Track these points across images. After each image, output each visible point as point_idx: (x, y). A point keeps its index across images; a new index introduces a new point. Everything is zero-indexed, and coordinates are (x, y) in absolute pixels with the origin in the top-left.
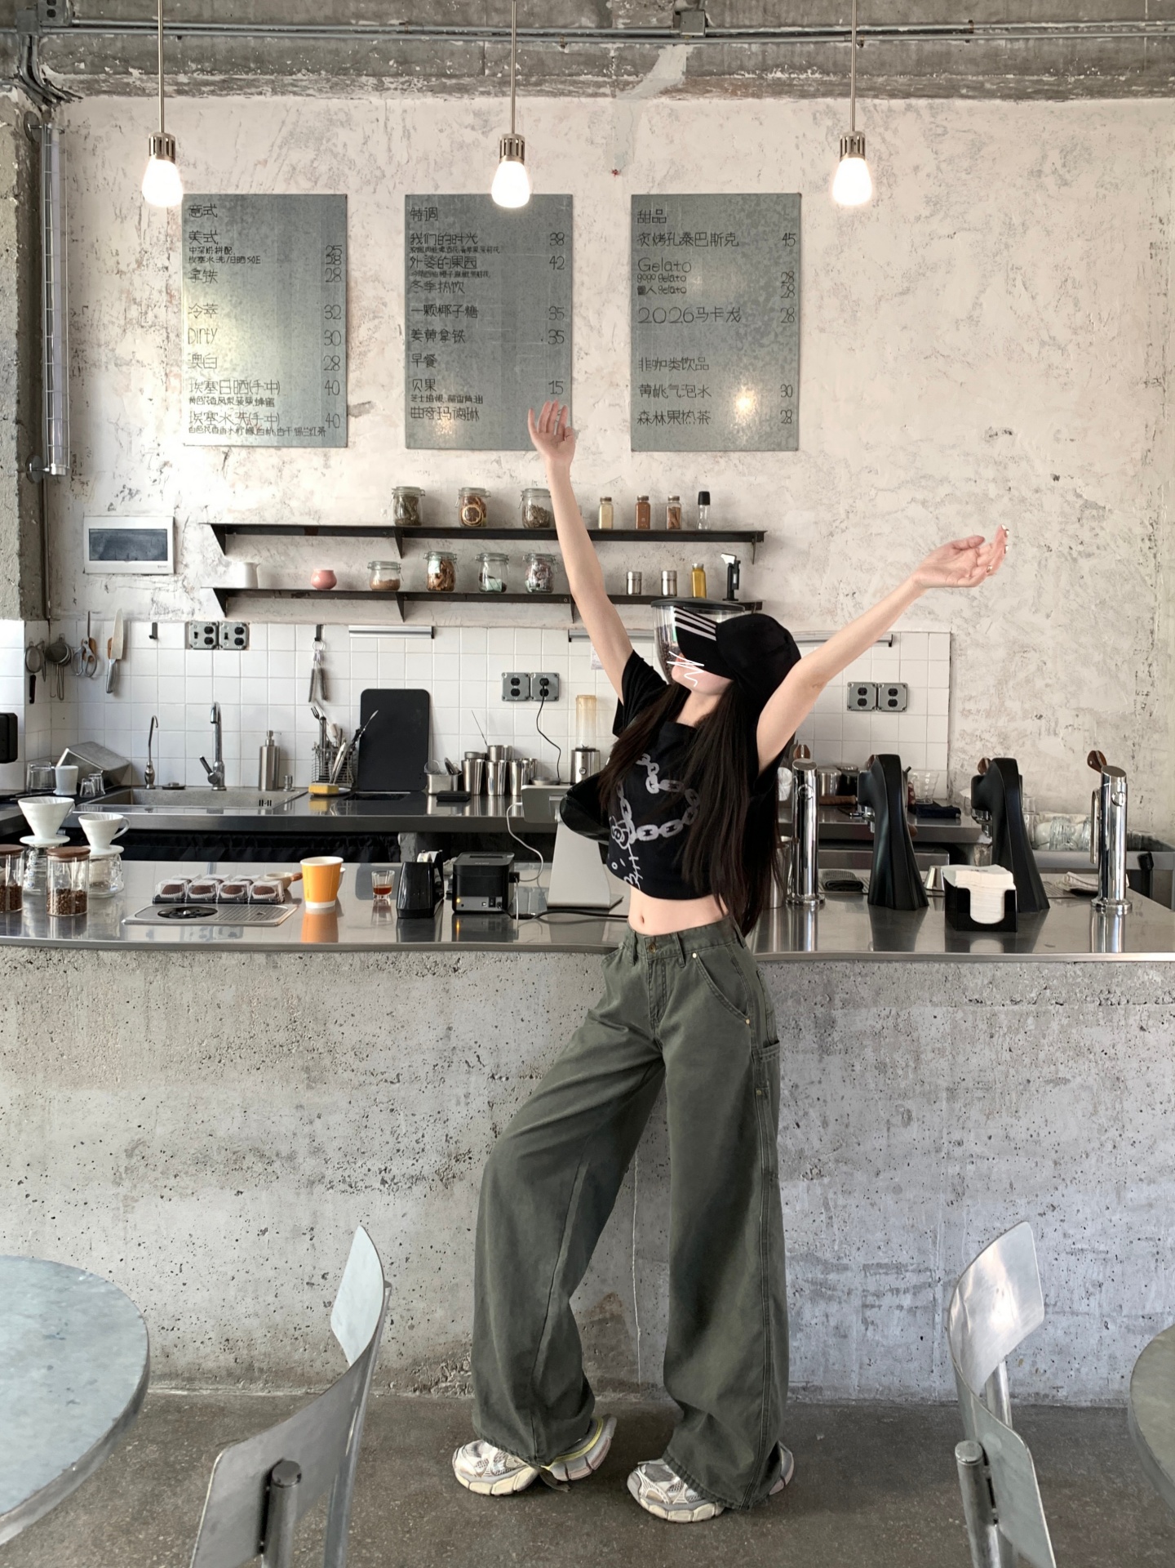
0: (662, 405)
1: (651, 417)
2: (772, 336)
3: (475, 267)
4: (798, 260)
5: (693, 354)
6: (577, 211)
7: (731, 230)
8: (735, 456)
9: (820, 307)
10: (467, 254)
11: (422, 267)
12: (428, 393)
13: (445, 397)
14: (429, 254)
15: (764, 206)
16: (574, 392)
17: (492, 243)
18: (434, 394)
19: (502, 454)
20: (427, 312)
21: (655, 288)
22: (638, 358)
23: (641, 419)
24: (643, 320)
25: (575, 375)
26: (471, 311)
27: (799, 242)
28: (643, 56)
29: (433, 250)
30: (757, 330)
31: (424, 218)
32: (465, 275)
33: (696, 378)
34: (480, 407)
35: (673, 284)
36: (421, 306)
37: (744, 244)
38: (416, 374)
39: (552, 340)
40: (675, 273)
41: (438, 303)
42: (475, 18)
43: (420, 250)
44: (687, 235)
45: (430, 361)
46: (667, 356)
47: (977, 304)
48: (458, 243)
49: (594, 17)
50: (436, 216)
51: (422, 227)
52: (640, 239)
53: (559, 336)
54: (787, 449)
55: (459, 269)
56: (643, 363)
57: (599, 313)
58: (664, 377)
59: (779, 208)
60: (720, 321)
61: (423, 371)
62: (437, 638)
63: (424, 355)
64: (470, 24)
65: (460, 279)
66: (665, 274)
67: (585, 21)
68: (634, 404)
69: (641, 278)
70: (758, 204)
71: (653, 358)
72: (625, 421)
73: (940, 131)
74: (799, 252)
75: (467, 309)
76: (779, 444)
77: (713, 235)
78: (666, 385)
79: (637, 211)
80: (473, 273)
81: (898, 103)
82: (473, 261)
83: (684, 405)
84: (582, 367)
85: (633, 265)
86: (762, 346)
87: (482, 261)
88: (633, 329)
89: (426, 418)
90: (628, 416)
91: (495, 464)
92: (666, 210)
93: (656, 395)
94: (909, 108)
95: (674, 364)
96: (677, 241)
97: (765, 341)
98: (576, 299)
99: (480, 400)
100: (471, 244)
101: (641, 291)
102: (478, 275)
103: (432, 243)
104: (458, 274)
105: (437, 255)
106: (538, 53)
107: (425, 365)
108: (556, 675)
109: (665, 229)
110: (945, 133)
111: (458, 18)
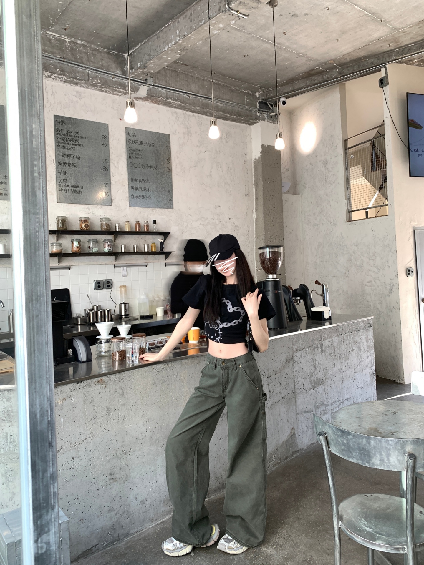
0: (138, 193)
1: (135, 196)
2: (165, 175)
3: (79, 143)
4: (170, 153)
5: (146, 178)
6: (110, 129)
7: (153, 142)
8: (158, 209)
9: (176, 168)
10: (76, 138)
11: (60, 140)
12: (64, 184)
13: (70, 186)
14: (63, 136)
15: (161, 137)
16: (112, 187)
17: (84, 136)
18: (67, 184)
19: (90, 206)
20: (63, 156)
21: (134, 157)
22: (130, 178)
23: (132, 197)
24: (131, 166)
25: (112, 181)
26: (78, 157)
27: (170, 148)
28: (135, 87)
29: (64, 135)
30: (161, 173)
31: (61, 124)
32: (75, 145)
33: (147, 186)
34: (82, 190)
35: (139, 156)
36: (61, 154)
37: (157, 147)
38: (60, 177)
39: (104, 170)
40: (139, 153)
41: (67, 153)
42: (85, 62)
43: (60, 134)
44: (141, 142)
45: (65, 173)
46: (138, 178)
47: (211, 172)
48: (73, 134)
49: (121, 72)
50: (65, 124)
51: (60, 127)
52: (128, 141)
53: (107, 169)
54: (171, 208)
55: (73, 143)
56: (132, 179)
57: (118, 163)
58: (138, 185)
59: (165, 138)
60: (152, 169)
61: (62, 176)
62: (71, 269)
63: (63, 171)
64: (83, 64)
65: (74, 146)
66: (136, 153)
67: (118, 72)
68: (129, 192)
69: (130, 153)
70: (159, 136)
71: (134, 178)
72: (127, 197)
73: (200, 123)
74: (170, 151)
75: (77, 156)
76: (169, 207)
77: (149, 143)
78: (138, 187)
79: (127, 132)
80: (78, 145)
81: (191, 114)
82: (78, 141)
83: (143, 194)
84: (113, 179)
85: (127, 149)
86: (163, 177)
87: (81, 141)
88: (128, 169)
89: (64, 193)
90: (128, 196)
91: (87, 209)
92: (136, 133)
93: (136, 190)
94: (193, 115)
95: (140, 181)
96: (139, 143)
97: (164, 176)
98: (111, 157)
99: (82, 187)
100: (77, 135)
101: (130, 157)
102: (80, 145)
103: (64, 133)
104: (73, 145)
105: (66, 137)
106: (105, 78)
107: (63, 174)
108: (111, 280)
109: (135, 139)
110: (202, 124)
111: (80, 61)
